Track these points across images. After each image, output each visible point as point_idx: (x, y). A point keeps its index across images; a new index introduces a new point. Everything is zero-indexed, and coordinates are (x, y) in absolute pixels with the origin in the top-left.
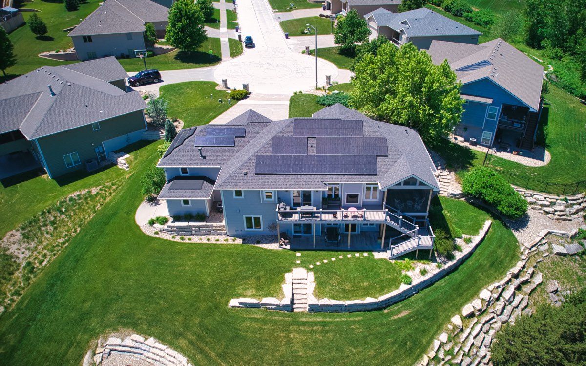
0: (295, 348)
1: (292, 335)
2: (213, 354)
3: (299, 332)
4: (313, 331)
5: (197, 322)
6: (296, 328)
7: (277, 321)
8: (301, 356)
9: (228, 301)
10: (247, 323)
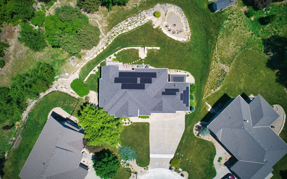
0: (143, 38)
1: (144, 41)
2: (161, 36)
3: (143, 42)
4: (139, 42)
5: (167, 44)
6: (143, 43)
7: (148, 44)
8: (142, 36)
9: (160, 49)
10: (155, 43)
